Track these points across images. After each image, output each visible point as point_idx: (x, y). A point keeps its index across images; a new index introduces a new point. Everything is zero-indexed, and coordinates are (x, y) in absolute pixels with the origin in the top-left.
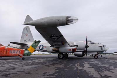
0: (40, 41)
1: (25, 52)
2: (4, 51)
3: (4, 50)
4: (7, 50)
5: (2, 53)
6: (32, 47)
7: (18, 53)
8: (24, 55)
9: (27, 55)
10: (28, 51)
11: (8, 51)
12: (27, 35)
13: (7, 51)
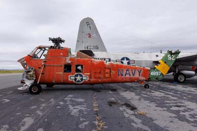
0: (179, 53)
1: (152, 74)
2: (104, 71)
3: (106, 68)
4: (110, 69)
5: (102, 76)
6: (165, 63)
7: (137, 75)
8: (149, 80)
9: (155, 79)
10: (158, 71)
11: (113, 72)
12: (90, 37)
13: (111, 72)
